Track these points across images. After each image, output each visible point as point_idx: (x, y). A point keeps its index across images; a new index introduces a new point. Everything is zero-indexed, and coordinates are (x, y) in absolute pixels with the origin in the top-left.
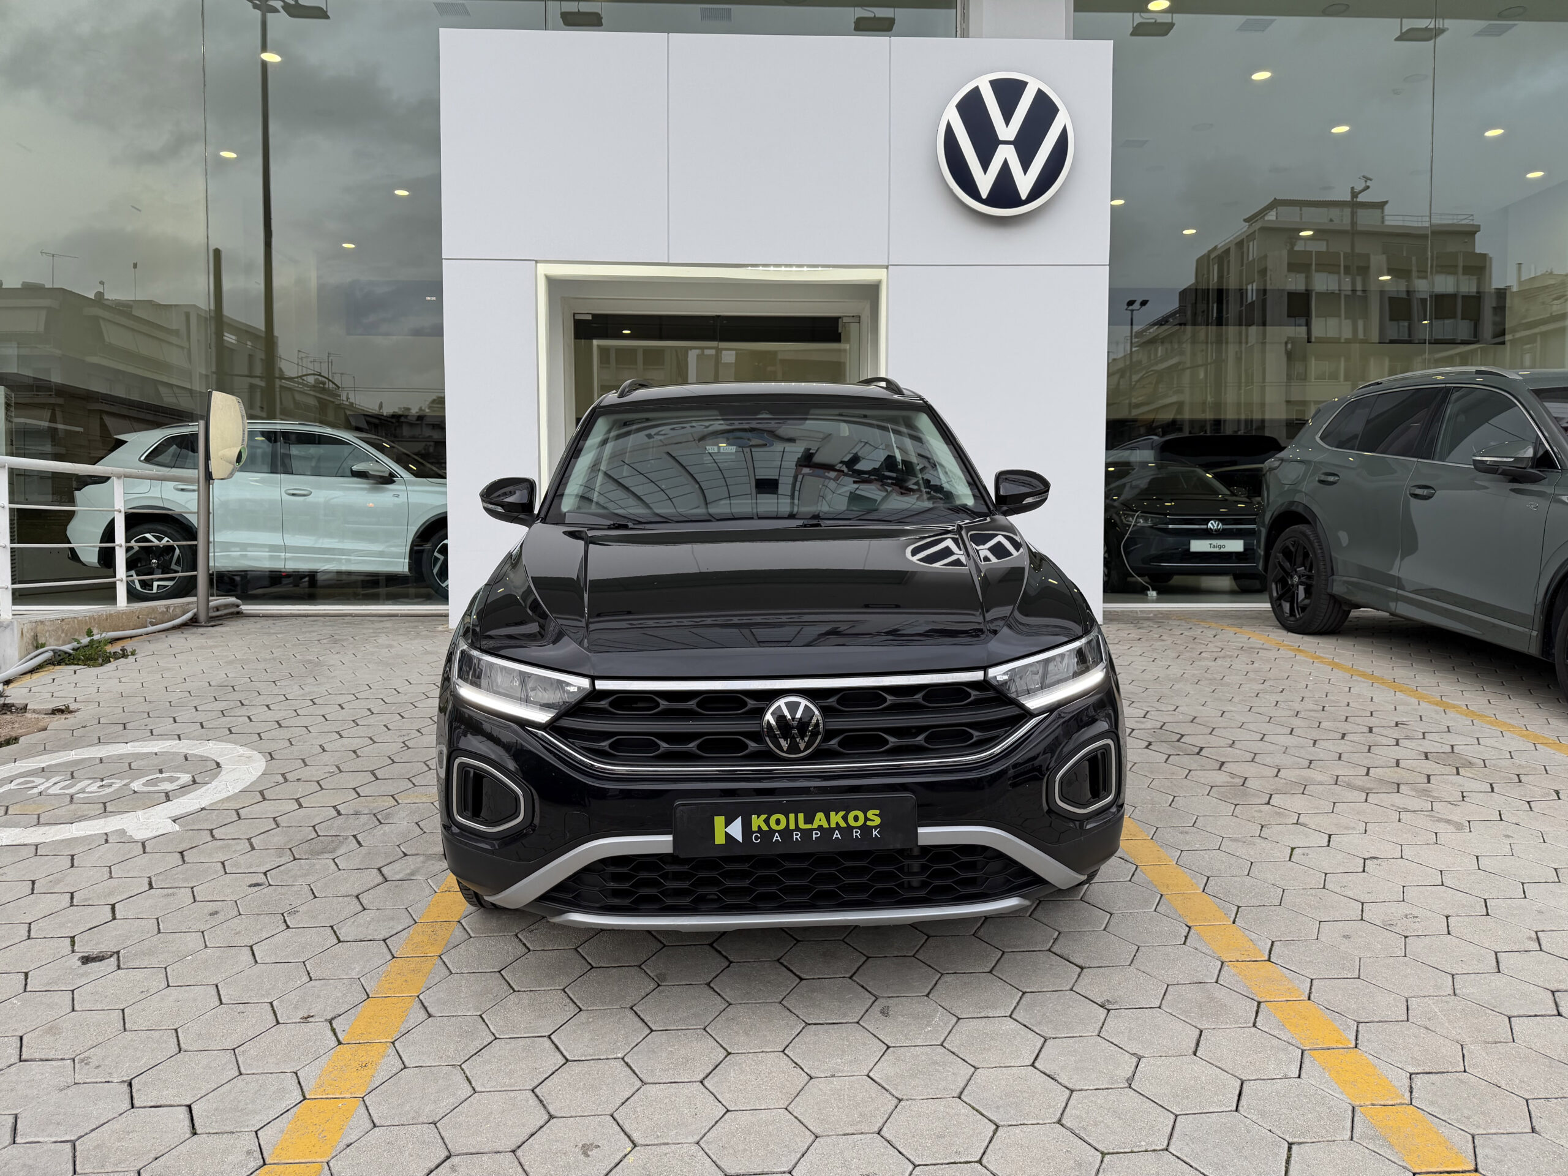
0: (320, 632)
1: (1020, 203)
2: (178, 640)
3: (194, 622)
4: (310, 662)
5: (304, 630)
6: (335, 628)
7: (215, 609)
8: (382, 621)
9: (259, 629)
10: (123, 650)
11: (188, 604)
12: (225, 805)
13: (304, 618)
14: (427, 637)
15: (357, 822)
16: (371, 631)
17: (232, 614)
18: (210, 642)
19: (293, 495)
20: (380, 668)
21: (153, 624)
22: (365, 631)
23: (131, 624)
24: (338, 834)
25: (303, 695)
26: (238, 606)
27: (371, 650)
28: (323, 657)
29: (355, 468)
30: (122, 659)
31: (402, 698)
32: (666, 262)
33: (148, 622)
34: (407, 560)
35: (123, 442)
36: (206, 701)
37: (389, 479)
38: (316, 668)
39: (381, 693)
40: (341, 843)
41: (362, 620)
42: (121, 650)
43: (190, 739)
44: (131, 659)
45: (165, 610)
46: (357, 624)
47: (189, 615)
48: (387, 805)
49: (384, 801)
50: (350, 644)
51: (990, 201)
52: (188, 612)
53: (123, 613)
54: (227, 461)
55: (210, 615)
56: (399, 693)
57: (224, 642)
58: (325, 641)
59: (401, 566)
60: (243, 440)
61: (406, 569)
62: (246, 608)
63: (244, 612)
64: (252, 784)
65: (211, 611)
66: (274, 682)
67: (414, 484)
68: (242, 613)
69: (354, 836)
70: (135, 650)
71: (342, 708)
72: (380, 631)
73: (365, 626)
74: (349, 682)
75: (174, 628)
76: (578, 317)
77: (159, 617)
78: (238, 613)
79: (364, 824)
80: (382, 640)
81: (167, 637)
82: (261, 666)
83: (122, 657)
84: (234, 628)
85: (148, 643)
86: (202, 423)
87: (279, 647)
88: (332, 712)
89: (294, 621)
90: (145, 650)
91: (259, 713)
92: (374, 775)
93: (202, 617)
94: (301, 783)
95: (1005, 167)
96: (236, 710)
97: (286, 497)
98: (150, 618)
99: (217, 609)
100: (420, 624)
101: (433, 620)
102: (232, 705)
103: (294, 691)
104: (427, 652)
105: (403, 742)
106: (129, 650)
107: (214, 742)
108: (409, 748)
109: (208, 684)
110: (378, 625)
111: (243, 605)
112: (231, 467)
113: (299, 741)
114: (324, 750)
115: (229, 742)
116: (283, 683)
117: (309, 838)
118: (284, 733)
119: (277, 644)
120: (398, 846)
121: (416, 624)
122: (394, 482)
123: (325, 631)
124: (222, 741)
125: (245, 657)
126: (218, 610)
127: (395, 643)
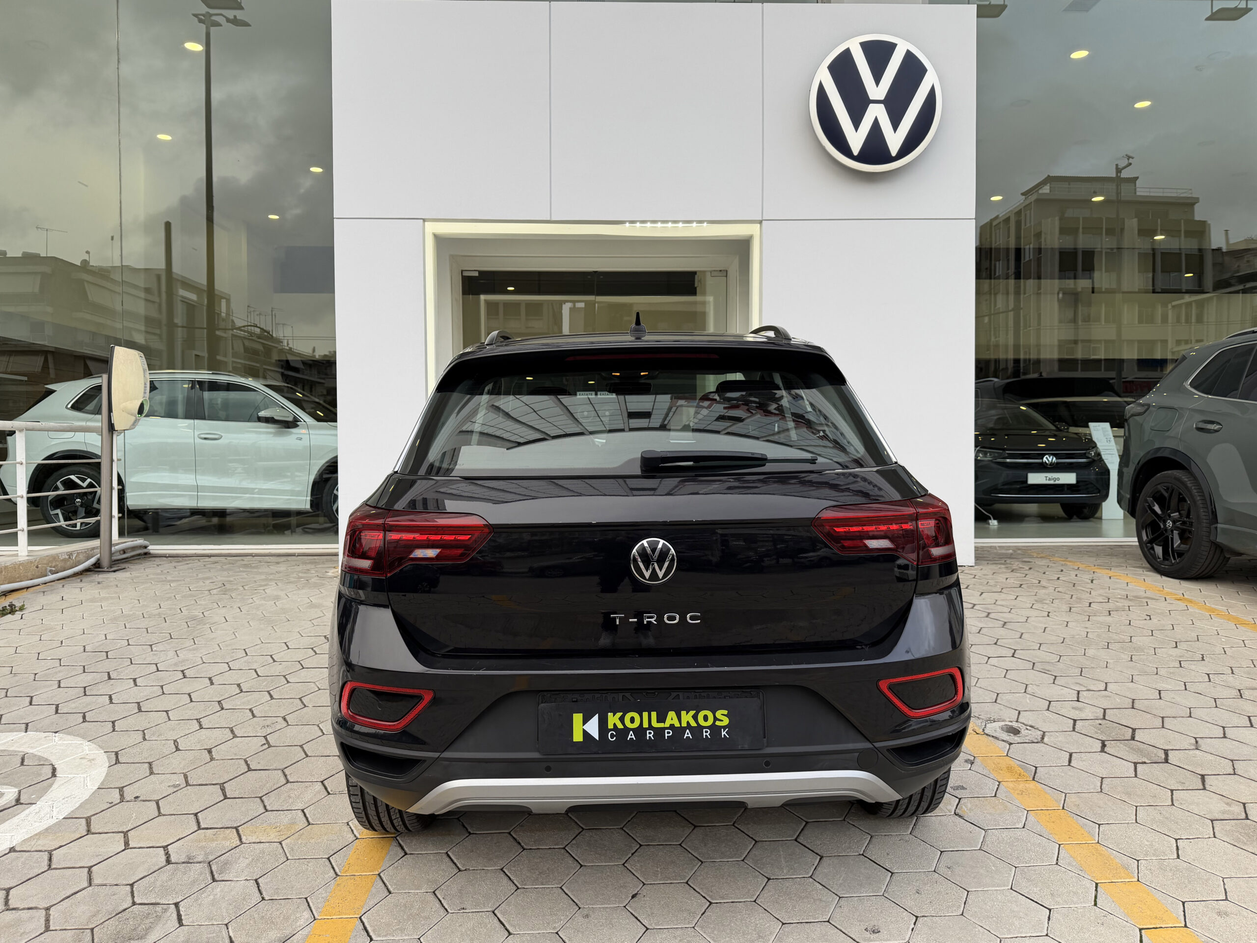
0: (215, 579)
1: (889, 159)
2: (73, 592)
3: (97, 567)
4: (194, 618)
5: (200, 576)
6: (231, 573)
7: (122, 552)
8: (278, 563)
9: (158, 574)
10: (11, 605)
11: (93, 549)
12: (40, 842)
13: (207, 559)
14: (316, 585)
15: (185, 877)
16: (263, 577)
17: (139, 555)
18: (104, 594)
19: (205, 439)
20: (262, 626)
21: (53, 573)
22: (258, 577)
23: (29, 574)
24: (158, 901)
25: (176, 664)
26: (146, 547)
27: (257, 602)
28: (208, 612)
29: (262, 414)
30: (10, 615)
31: (277, 669)
32: (549, 219)
33: (48, 571)
34: (309, 498)
35: (52, 392)
36: (73, 674)
37: (292, 424)
38: (199, 627)
39: (256, 662)
40: (159, 918)
41: (260, 562)
42: (9, 606)
43: (36, 731)
44: (18, 615)
45: (67, 557)
46: (254, 567)
47: (93, 560)
48: (228, 844)
49: (225, 838)
50: (239, 595)
51: (861, 158)
52: (92, 557)
53: (20, 564)
54: (128, 414)
55: (114, 558)
56: (274, 661)
57: (116, 593)
58: (215, 592)
59: (302, 502)
60: (145, 393)
61: (308, 506)
62: (154, 548)
63: (152, 552)
64: (81, 806)
65: (118, 554)
66: (151, 646)
67: (314, 428)
68: (150, 554)
69: (177, 905)
70: (23, 605)
71: (212, 683)
72: (271, 577)
73: (260, 571)
74: (227, 646)
75: (75, 575)
76: (466, 274)
77: (60, 565)
78: (146, 554)
79: (194, 882)
80: (271, 590)
81: (63, 586)
82: (144, 624)
83: (10, 613)
84: (135, 574)
85: (42, 594)
86: (105, 376)
87: (169, 598)
88: (198, 687)
89: (197, 564)
90: (33, 602)
91: (123, 690)
92: (223, 790)
93: (105, 563)
94: (139, 804)
95: (876, 125)
96: (100, 686)
97: (198, 441)
98: (51, 567)
99: (124, 551)
100: (313, 566)
101: (327, 561)
102: (98, 677)
103: (166, 658)
104: (312, 606)
105: (265, 737)
106: (18, 604)
107: (61, 735)
108: (270, 746)
109: (82, 649)
110: (274, 568)
111: (151, 545)
112: (133, 418)
113: (153, 734)
114: (177, 749)
115: (78, 735)
116: (160, 647)
117: (121, 909)
118: (141, 721)
119: (168, 596)
120: (226, 925)
121: (309, 567)
122: (296, 426)
123: (219, 578)
124: (69, 734)
125: (131, 613)
126: (124, 553)
127: (282, 594)
